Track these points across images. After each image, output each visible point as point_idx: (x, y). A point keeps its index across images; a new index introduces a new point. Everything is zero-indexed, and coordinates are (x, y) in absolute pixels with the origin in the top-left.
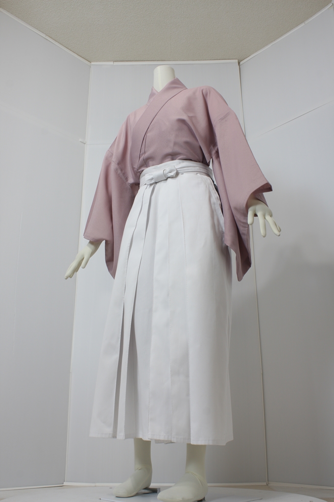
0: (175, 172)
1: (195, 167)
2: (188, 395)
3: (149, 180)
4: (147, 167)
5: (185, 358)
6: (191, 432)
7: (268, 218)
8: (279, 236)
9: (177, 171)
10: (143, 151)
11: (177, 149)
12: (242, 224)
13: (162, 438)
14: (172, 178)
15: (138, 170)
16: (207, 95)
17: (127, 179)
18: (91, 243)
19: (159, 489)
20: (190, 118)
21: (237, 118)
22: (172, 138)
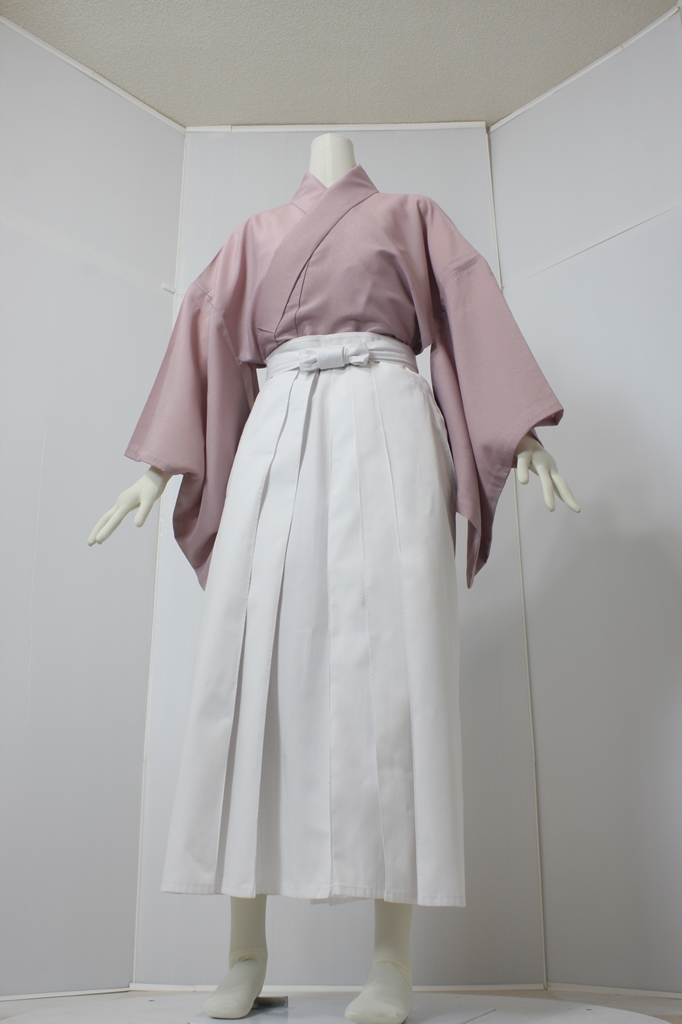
0: (367, 355)
3: (307, 362)
4: (298, 334)
6: (418, 882)
10: (295, 300)
11: (373, 311)
12: (492, 479)
13: (359, 894)
14: (357, 366)
15: (275, 337)
16: (426, 211)
17: (237, 350)
18: (154, 469)
20: (403, 253)
21: (492, 274)
22: (366, 287)
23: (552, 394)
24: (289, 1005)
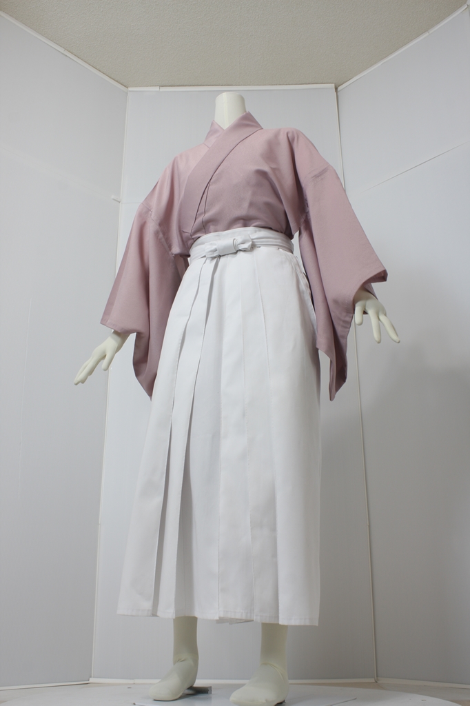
0: (250, 243)
1: (276, 239)
2: (275, 555)
3: (211, 251)
4: (206, 232)
5: (271, 503)
6: (280, 608)
7: (382, 317)
8: (399, 342)
9: (253, 242)
10: (202, 209)
11: (253, 212)
12: (341, 323)
13: (238, 616)
14: (244, 251)
15: (191, 236)
16: (293, 139)
17: (170, 247)
18: (116, 333)
19: (211, 687)
20: (274, 170)
21: (338, 178)
22: (248, 196)
23: (377, 259)
24: (213, 693)
